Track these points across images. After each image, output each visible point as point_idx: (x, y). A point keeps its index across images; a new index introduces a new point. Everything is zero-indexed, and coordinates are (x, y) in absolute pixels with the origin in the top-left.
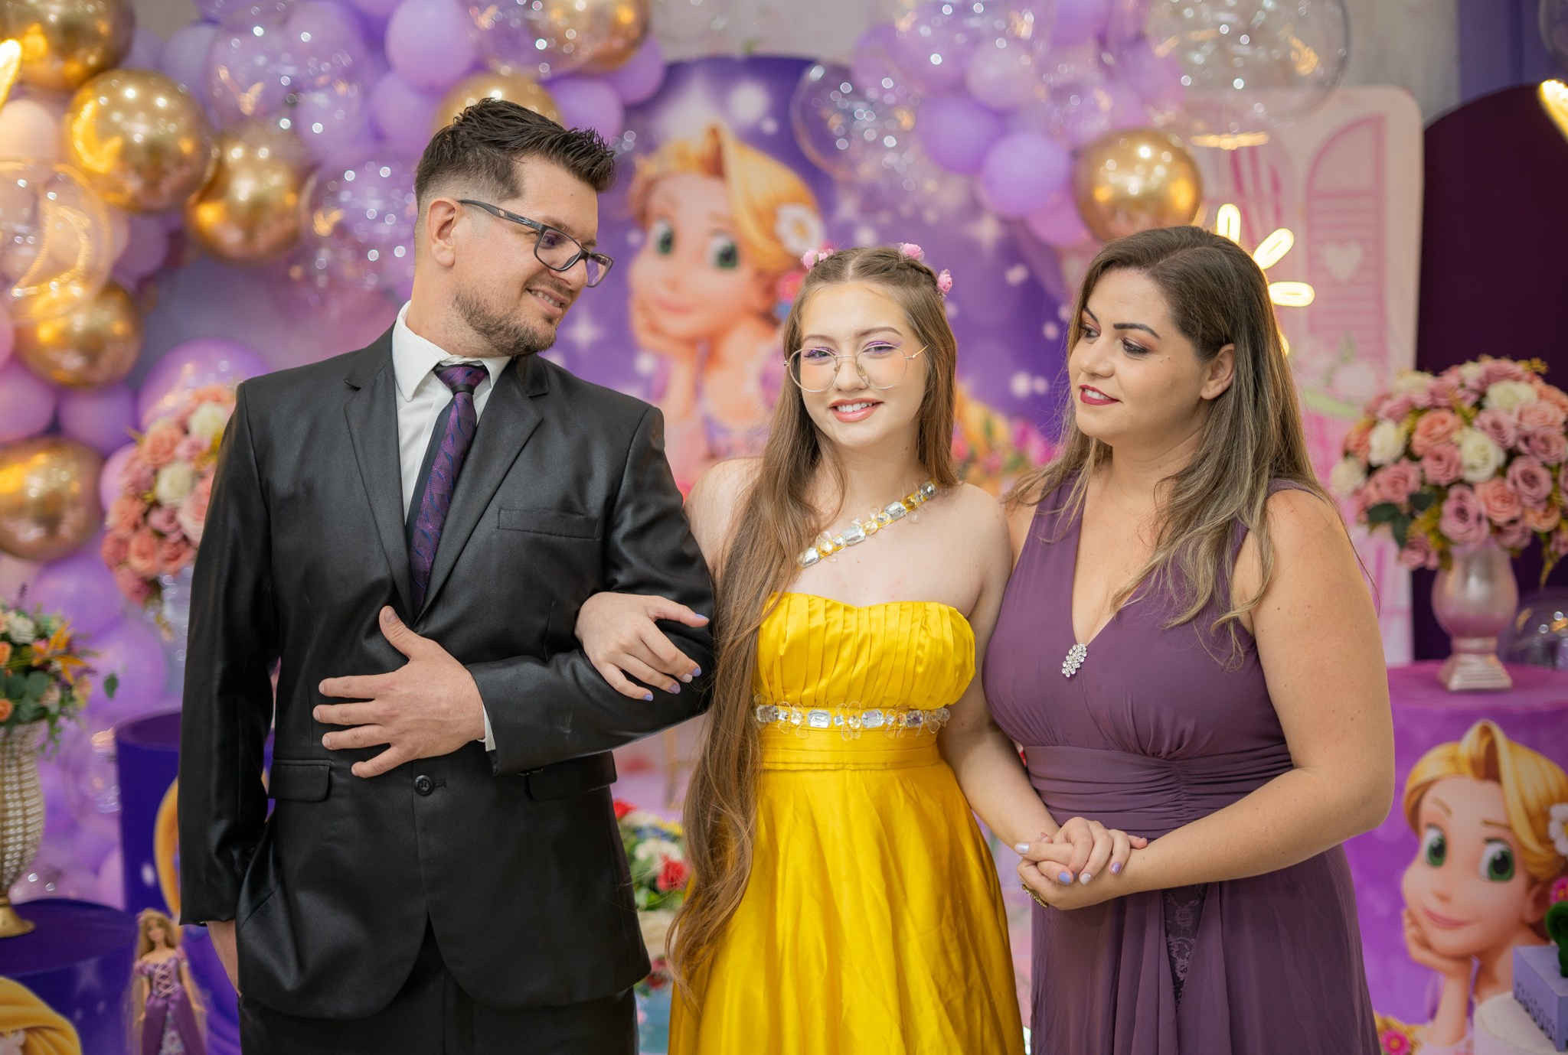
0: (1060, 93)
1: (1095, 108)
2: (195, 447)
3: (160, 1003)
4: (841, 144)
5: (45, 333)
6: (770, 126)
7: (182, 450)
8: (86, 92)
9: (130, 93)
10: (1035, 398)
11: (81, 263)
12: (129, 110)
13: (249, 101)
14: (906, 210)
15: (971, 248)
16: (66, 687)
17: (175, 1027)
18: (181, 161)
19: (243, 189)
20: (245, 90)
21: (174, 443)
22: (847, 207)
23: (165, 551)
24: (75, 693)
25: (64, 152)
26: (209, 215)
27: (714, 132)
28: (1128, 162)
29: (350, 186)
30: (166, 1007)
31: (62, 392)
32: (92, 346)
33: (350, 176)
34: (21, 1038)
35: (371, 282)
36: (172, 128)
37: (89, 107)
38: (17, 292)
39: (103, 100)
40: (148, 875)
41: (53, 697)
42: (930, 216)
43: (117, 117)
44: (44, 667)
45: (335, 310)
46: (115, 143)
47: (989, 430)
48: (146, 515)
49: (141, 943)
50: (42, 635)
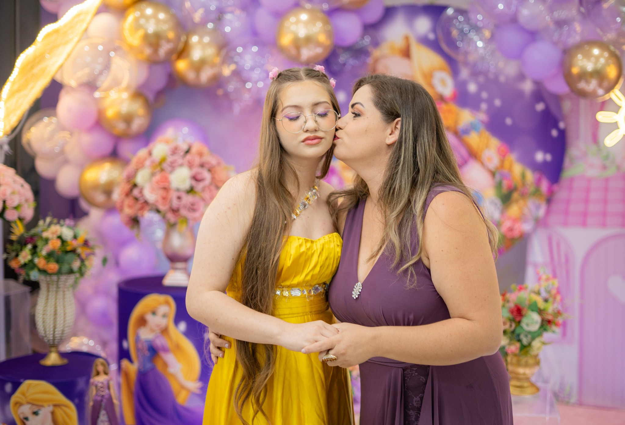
0: (560, 24)
1: (575, 31)
2: (153, 162)
3: (99, 398)
4: (459, 44)
5: (110, 113)
6: (431, 36)
7: (148, 163)
8: (131, 10)
9: (149, 11)
10: (545, 163)
11: (125, 83)
12: (148, 18)
13: (198, 16)
14: (491, 76)
15: (520, 94)
16: (82, 261)
17: (105, 409)
18: (169, 41)
19: (196, 54)
20: (196, 11)
21: (145, 159)
22: (464, 73)
23: (138, 206)
24: (87, 263)
25: (120, 36)
26: (181, 65)
27: (407, 38)
28: (588, 56)
29: (239, 54)
30: (102, 401)
31: (118, 139)
32: (128, 119)
33: (240, 50)
34: (51, 408)
35: (247, 97)
36: (165, 27)
37: (131, 17)
38: (97, 94)
39: (138, 14)
40: (125, 344)
41: (76, 265)
42: (502, 79)
43: (142, 21)
44: (73, 251)
45: (237, 108)
46: (141, 33)
47: (523, 176)
48: (131, 190)
49: (94, 372)
50: (75, 237)
